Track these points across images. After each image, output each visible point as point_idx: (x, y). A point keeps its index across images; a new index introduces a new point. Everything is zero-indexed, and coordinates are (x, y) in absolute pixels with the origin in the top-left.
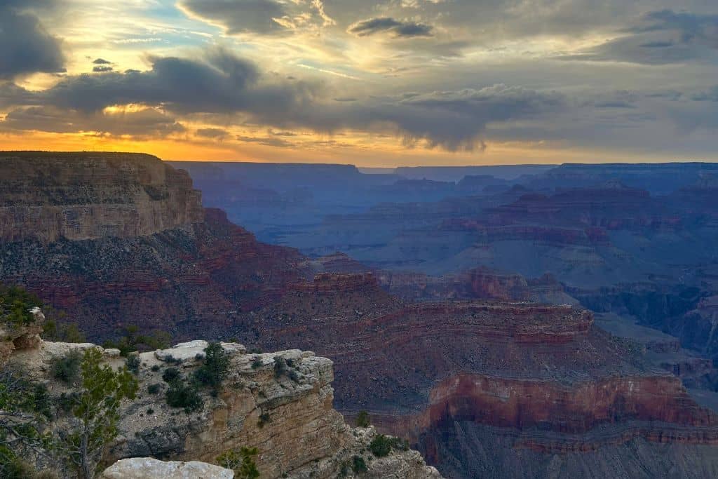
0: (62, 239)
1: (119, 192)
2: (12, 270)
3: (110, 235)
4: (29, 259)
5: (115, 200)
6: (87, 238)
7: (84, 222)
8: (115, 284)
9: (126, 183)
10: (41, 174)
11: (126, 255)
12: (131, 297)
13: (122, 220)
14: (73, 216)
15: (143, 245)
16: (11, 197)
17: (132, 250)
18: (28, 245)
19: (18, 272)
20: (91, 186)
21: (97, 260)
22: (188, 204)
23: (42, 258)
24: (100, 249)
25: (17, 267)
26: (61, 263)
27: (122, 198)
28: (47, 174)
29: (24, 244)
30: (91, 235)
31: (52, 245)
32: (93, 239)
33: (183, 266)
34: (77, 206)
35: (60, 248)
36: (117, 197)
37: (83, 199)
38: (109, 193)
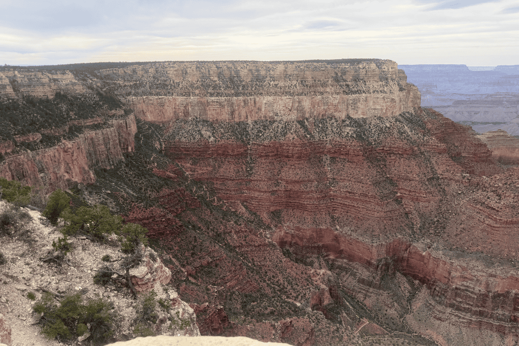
0: (349, 117)
1: (383, 86)
2: (323, 136)
3: (376, 115)
4: (332, 129)
5: (381, 91)
6: (361, 116)
7: (361, 105)
8: (382, 148)
9: (387, 79)
10: (337, 74)
11: (387, 129)
12: (393, 158)
13: (384, 105)
14: (355, 102)
15: (398, 123)
16: (322, 90)
17: (391, 126)
18: (330, 120)
19: (326, 138)
20: (365, 82)
21: (369, 131)
22: (411, 94)
23: (339, 129)
24: (370, 124)
25: (326, 134)
26: (350, 133)
27: (385, 89)
28: (339, 74)
29: (328, 120)
30: (364, 115)
31: (344, 121)
32: (365, 117)
33: (425, 138)
34: (357, 95)
35: (348, 123)
36: (381, 89)
37: (361, 91)
38: (376, 86)
